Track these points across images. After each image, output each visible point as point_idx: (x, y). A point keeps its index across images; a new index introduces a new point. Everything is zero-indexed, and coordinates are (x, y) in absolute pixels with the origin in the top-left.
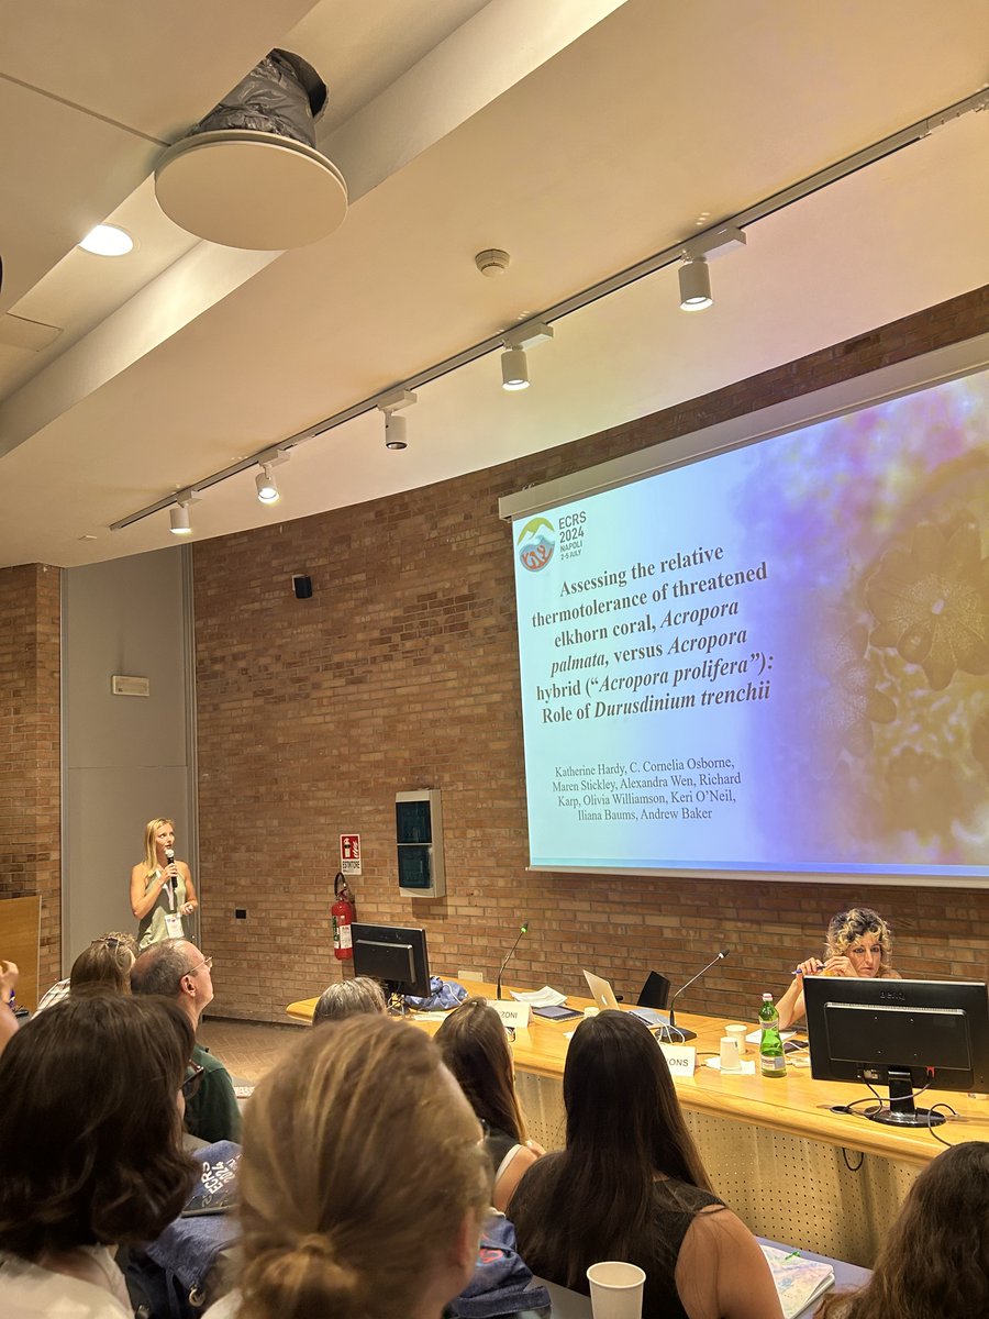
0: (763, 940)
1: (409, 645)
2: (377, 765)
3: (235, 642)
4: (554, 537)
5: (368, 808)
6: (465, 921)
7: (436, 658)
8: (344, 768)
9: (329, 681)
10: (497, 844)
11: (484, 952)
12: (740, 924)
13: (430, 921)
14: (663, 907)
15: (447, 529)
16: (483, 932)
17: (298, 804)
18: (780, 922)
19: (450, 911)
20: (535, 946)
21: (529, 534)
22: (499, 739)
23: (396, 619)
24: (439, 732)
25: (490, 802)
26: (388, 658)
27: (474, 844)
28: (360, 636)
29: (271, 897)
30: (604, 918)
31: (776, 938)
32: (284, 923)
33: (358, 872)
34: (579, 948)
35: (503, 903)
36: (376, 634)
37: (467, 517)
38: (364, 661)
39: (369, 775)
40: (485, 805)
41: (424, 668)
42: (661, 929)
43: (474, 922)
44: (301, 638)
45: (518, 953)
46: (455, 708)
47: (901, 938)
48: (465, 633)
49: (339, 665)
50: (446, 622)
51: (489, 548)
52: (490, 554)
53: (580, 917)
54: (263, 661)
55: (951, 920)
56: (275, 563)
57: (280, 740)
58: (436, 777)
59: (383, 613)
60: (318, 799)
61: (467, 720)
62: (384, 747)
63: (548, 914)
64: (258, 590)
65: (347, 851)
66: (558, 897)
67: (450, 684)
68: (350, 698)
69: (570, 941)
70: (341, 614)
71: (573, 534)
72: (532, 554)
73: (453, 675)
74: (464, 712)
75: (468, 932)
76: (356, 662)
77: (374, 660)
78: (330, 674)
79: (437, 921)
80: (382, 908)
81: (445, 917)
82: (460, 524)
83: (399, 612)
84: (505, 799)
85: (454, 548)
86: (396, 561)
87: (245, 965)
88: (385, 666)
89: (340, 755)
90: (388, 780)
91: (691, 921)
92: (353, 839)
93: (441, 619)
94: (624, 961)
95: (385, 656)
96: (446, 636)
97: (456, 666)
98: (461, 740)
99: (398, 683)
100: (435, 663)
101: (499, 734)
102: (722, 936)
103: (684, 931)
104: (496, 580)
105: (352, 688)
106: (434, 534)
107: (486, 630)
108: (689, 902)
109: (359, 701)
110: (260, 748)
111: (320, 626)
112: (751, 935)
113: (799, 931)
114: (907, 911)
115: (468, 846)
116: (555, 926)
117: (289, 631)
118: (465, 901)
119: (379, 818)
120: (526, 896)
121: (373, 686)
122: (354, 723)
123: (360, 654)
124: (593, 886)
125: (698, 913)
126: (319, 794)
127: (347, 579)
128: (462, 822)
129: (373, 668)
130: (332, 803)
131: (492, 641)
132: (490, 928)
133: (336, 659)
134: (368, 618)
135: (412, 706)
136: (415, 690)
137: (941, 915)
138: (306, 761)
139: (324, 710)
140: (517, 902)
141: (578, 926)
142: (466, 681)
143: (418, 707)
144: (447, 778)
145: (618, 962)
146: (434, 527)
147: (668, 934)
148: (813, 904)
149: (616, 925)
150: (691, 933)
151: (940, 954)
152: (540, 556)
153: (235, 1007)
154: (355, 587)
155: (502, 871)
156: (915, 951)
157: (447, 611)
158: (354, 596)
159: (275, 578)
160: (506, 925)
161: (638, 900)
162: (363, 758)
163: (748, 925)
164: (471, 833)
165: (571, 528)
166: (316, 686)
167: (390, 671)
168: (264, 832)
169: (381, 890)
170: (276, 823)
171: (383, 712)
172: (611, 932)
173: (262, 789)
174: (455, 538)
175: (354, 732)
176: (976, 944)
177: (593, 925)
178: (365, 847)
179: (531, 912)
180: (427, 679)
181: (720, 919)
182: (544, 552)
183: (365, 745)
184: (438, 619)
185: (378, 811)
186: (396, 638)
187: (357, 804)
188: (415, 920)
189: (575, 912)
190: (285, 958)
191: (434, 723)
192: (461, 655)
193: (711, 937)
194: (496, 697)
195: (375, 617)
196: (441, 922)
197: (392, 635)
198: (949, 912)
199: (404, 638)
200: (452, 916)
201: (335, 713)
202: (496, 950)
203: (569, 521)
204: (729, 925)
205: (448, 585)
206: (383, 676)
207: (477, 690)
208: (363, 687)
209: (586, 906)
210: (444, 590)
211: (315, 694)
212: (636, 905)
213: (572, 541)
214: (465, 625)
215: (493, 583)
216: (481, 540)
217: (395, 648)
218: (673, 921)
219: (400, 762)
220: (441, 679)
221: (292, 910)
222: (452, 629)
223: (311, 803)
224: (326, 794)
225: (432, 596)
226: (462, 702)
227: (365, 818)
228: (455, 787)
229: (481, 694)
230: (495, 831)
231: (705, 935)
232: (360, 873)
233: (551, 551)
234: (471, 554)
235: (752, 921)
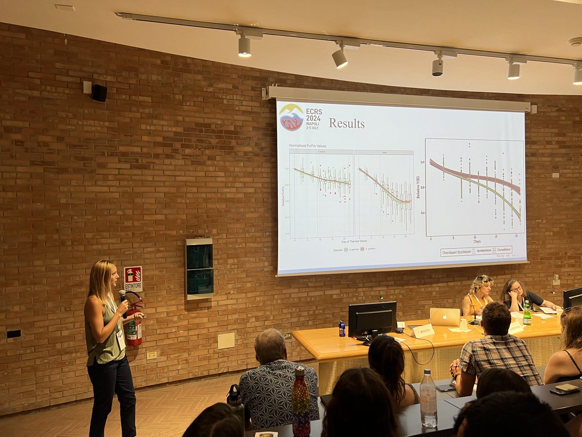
0: (373, 293)
1: (187, 151)
2: (157, 222)
3: (9, 117)
4: (303, 116)
5: (149, 249)
6: (224, 308)
7: (209, 162)
8: (128, 223)
9: (113, 164)
10: (248, 265)
11: (236, 322)
12: (364, 289)
13: (198, 312)
14: (333, 286)
15: (220, 89)
16: (235, 311)
17: (82, 248)
18: (379, 286)
19: (213, 304)
20: (268, 313)
21: (287, 111)
22: (252, 212)
23: (176, 133)
24: (209, 206)
25: (244, 244)
26: (168, 156)
27: (233, 267)
28: (145, 138)
29: (50, 317)
30: (305, 294)
31: (377, 292)
32: (65, 333)
33: (141, 289)
34: (292, 310)
35: (250, 295)
36: (160, 139)
37: (235, 87)
38: (148, 155)
39: (152, 229)
40: (241, 246)
41: (199, 168)
42: (332, 295)
43: (230, 307)
44: (86, 128)
45: (257, 319)
46: (222, 193)
47: (419, 286)
48: (231, 152)
49: (124, 154)
50: (217, 143)
51: (249, 109)
52: (250, 113)
53: (293, 296)
54: (42, 138)
55: (433, 278)
56: (58, 65)
57: (63, 201)
58: (207, 231)
59: (166, 126)
60: (102, 244)
61: (231, 200)
62: (165, 211)
63: (276, 297)
64: (38, 82)
65: (130, 278)
66: (282, 288)
67: (219, 179)
68: (134, 177)
69: (287, 307)
70: (127, 120)
71: (314, 118)
72: (289, 121)
73: (222, 174)
74: (228, 196)
75: (225, 313)
76: (141, 155)
77: (157, 156)
78: (116, 159)
79: (203, 311)
80: (159, 310)
81: (209, 308)
82: (229, 89)
83: (180, 130)
84: (254, 243)
85: (225, 102)
86: (179, 97)
87: (19, 371)
88: (167, 161)
89: (124, 215)
90: (169, 232)
91: (344, 290)
92: (134, 270)
93: (214, 141)
94: (314, 311)
95: (167, 155)
96: (217, 152)
97: (224, 169)
98: (226, 211)
99: (178, 173)
100: (209, 166)
101: (252, 210)
102: (357, 294)
103: (342, 295)
104: (253, 127)
105: (136, 172)
106: (210, 89)
107: (246, 153)
108: (345, 283)
109: (142, 181)
110: (39, 206)
111: (107, 124)
112: (369, 292)
113: (386, 288)
114: (421, 277)
115: (228, 268)
116: (279, 302)
117: (75, 121)
118: (225, 297)
119: (159, 255)
120: (264, 290)
121: (157, 172)
122: (140, 195)
123: (145, 150)
124: (301, 281)
125: (348, 287)
126: (103, 241)
127: (134, 97)
128: (225, 256)
129: (156, 161)
130: (115, 246)
131: (249, 160)
132: (240, 309)
133: (122, 149)
134: (153, 128)
135: (189, 189)
136: (193, 179)
137: (431, 278)
138: (90, 217)
139: (109, 183)
140: (258, 293)
141: (292, 300)
142: (231, 179)
143: (195, 190)
144: (214, 231)
145: (311, 312)
146: (211, 85)
147: (335, 297)
148: (392, 278)
149: (311, 297)
150: (345, 295)
151: (430, 289)
152: (294, 124)
153: (6, 406)
154: (141, 104)
155: (250, 279)
156: (423, 290)
157: (219, 137)
158: (141, 110)
159: (58, 77)
160: (250, 306)
161: (322, 284)
162: (146, 217)
163: (367, 289)
164: (230, 261)
165: (313, 115)
166: (102, 166)
167: (171, 164)
168: (44, 269)
169: (160, 299)
170: (57, 262)
171: (166, 190)
172: (309, 300)
173: (41, 237)
174: (226, 96)
175: (137, 200)
176: (440, 285)
177: (300, 298)
178: (146, 274)
179: (266, 297)
180: (203, 174)
181: (357, 288)
182: (296, 122)
183: (147, 209)
184: (211, 140)
185: (159, 251)
186: (178, 145)
187: (140, 247)
188: (186, 313)
189: (290, 294)
190: (65, 357)
191: (206, 200)
192: (227, 164)
193: (353, 295)
194: (251, 190)
195: (160, 128)
196: (207, 311)
197: (174, 143)
198: (433, 276)
199: (183, 146)
200: (215, 306)
201: (120, 186)
202: (244, 319)
203: (312, 111)
204: (360, 290)
205: (219, 122)
206: (165, 167)
207: (237, 185)
208: (146, 172)
209: (296, 290)
210: (216, 124)
211: (100, 171)
212: (321, 287)
213: (313, 121)
214: (232, 148)
215: (251, 129)
216: (244, 103)
217: (176, 151)
218: (337, 291)
219: (179, 222)
220: (213, 175)
221: (74, 323)
222: (221, 148)
223: (95, 247)
224: (110, 241)
225: (209, 125)
226: (228, 190)
227: (147, 256)
228: (220, 237)
229: (241, 187)
230: (247, 259)
231: (350, 295)
232: (141, 290)
233: (301, 124)
234: (237, 108)
235: (369, 287)
